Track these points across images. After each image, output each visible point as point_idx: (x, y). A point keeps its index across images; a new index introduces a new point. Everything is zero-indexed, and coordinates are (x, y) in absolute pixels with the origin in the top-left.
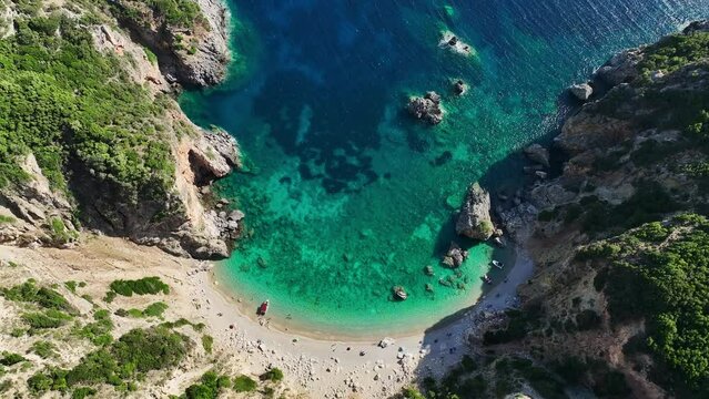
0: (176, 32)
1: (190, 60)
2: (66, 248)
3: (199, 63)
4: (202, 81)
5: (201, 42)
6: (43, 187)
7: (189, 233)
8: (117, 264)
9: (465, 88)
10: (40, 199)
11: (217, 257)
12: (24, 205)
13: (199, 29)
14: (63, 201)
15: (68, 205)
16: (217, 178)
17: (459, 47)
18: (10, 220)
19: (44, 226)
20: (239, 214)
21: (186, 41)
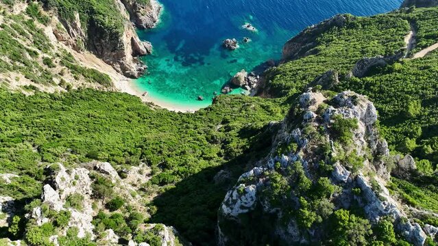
0: (139, 6)
1: (142, 18)
2: (79, 52)
3: (145, 20)
4: (145, 26)
5: (148, 13)
7: (124, 62)
8: (95, 65)
9: (249, 40)
10: (77, 30)
11: (133, 77)
12: (71, 29)
13: (148, 8)
14: (84, 34)
15: (85, 36)
16: (141, 55)
17: (251, 28)
18: (66, 32)
19: (75, 40)
20: (145, 66)
21: (142, 10)
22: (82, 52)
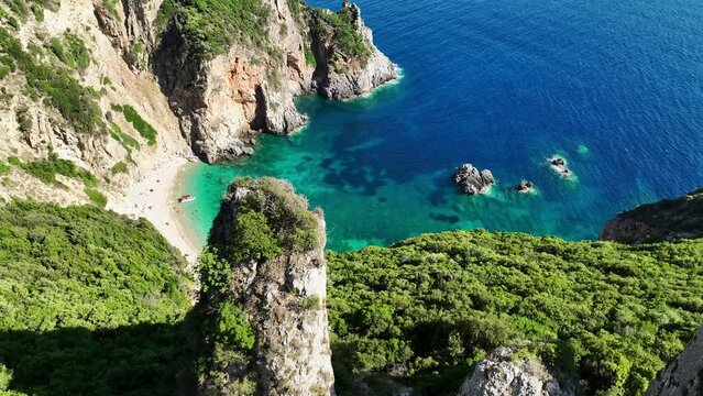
0: (337, 52)
1: (333, 76)
2: (132, 69)
3: (338, 83)
4: (330, 94)
5: (351, 71)
6: (150, 16)
7: (200, 121)
8: (146, 104)
9: (529, 190)
10: (143, 24)
11: (203, 157)
12: (133, 18)
13: (357, 64)
14: (153, 37)
15: (154, 41)
16: (266, 131)
17: (561, 168)
18: (118, 18)
19: (132, 42)
20: (250, 151)
21: (340, 63)
22: (137, 71)
